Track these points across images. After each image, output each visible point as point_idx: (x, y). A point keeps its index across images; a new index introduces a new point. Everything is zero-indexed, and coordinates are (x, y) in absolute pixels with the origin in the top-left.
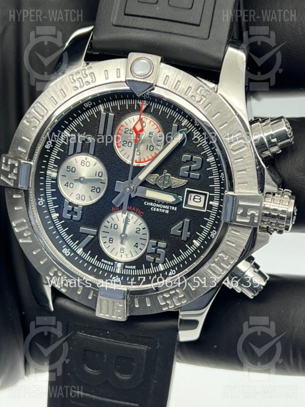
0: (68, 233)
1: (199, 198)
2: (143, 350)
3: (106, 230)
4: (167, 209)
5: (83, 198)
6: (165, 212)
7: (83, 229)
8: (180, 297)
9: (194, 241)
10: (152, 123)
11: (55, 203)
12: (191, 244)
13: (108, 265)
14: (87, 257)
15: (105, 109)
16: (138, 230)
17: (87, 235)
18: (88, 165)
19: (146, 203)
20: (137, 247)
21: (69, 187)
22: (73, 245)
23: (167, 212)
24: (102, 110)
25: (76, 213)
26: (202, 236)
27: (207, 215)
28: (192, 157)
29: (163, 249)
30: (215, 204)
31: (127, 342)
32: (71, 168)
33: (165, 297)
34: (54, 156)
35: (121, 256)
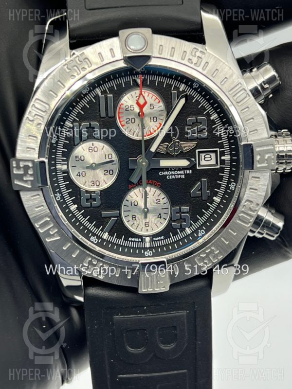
0: (90, 221)
1: (210, 156)
2: (182, 316)
3: (127, 208)
4: (182, 174)
5: (98, 184)
6: (180, 177)
7: (104, 213)
8: (216, 253)
9: (214, 198)
10: (151, 95)
11: (70, 195)
12: (212, 201)
13: (136, 242)
14: (114, 239)
15: (102, 92)
16: (158, 201)
17: (110, 218)
18: (96, 150)
19: (161, 173)
20: (161, 217)
21: (81, 176)
22: (98, 231)
23: (183, 177)
24: (100, 94)
25: (95, 200)
26: (221, 191)
27: (222, 170)
28: (196, 119)
29: (187, 212)
30: (227, 158)
31: (165, 312)
32: (80, 157)
33: (202, 257)
34: (61, 149)
35: (147, 230)
